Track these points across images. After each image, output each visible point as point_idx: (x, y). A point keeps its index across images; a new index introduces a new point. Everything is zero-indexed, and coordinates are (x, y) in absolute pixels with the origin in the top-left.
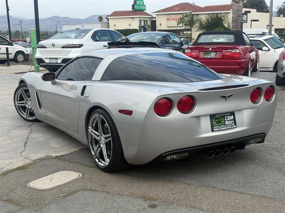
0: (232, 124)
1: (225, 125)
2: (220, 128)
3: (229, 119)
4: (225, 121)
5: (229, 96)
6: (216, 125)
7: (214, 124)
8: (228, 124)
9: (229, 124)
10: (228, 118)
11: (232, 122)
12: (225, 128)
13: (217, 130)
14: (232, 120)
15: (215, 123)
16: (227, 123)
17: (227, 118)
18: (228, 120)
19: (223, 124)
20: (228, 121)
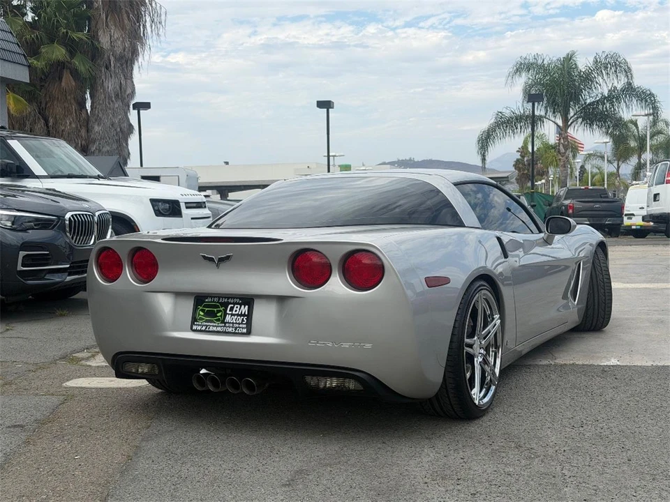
0: (242, 323)
1: (223, 322)
2: (207, 326)
3: (236, 311)
4: (226, 314)
5: (221, 260)
6: (201, 319)
7: (199, 314)
8: (230, 323)
9: (233, 323)
10: (235, 309)
11: (243, 320)
12: (219, 329)
13: (199, 328)
14: (244, 315)
15: (202, 313)
16: (228, 318)
17: (232, 309)
18: (234, 312)
19: (218, 320)
20: (232, 315)
